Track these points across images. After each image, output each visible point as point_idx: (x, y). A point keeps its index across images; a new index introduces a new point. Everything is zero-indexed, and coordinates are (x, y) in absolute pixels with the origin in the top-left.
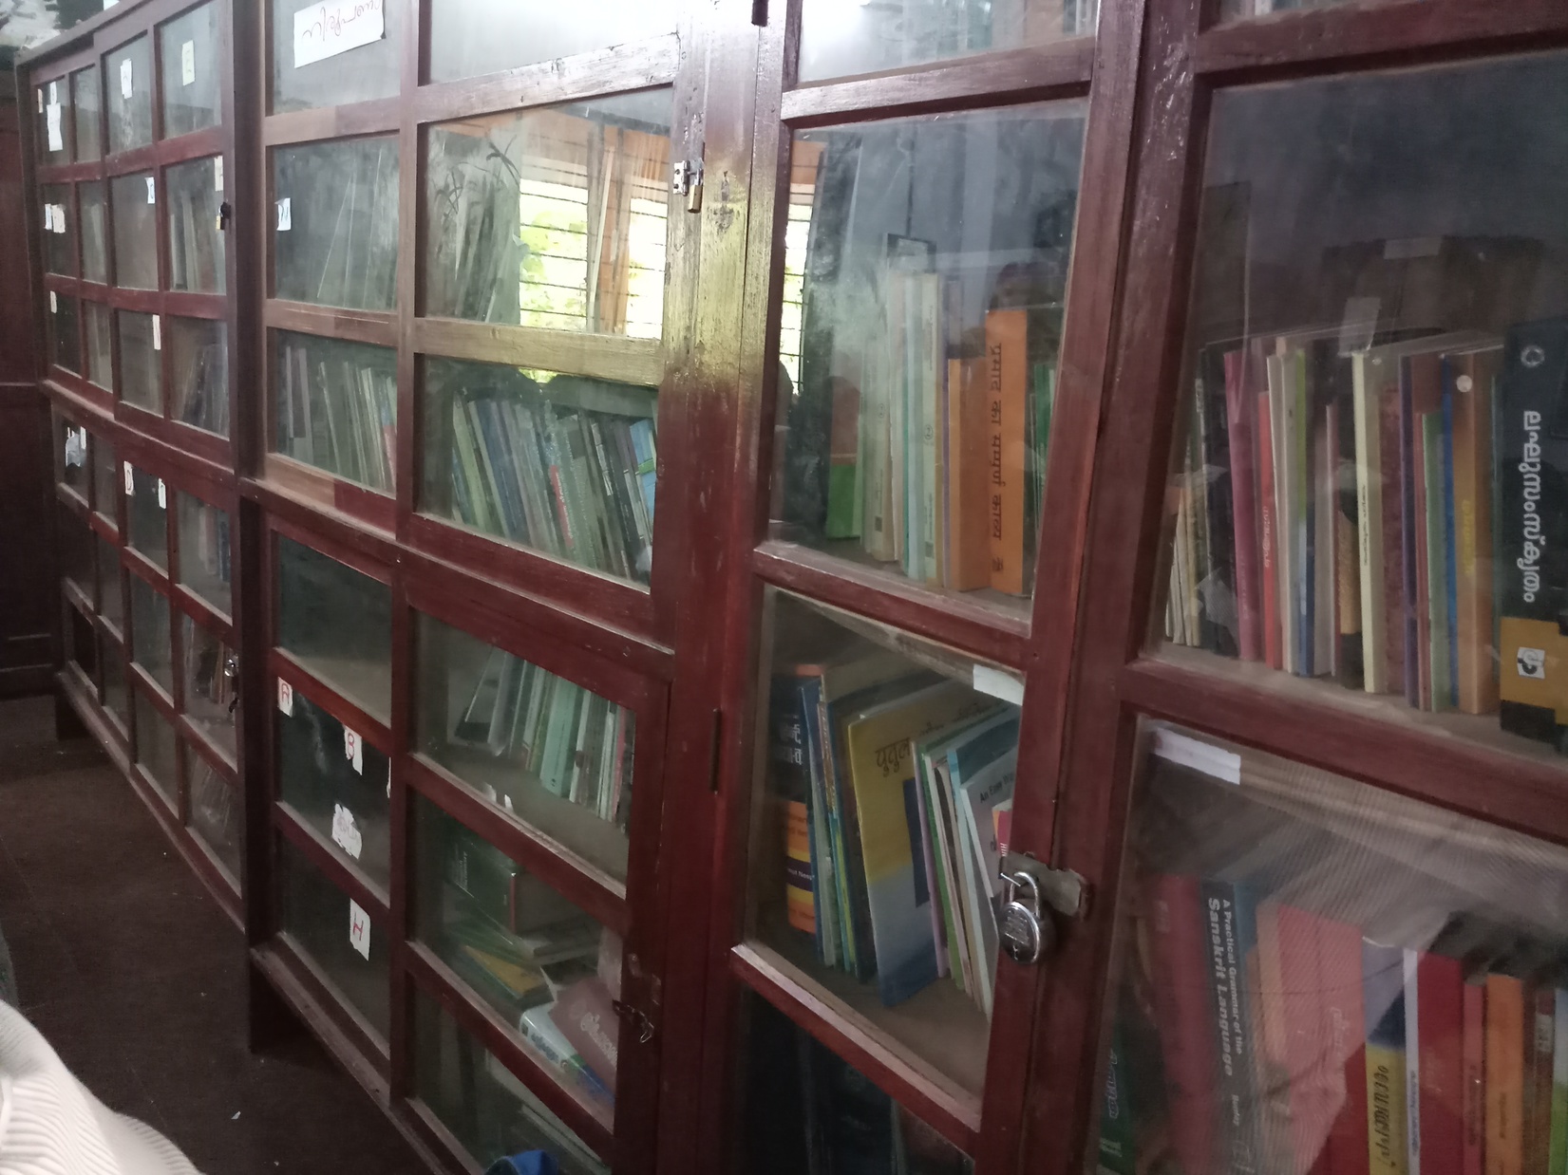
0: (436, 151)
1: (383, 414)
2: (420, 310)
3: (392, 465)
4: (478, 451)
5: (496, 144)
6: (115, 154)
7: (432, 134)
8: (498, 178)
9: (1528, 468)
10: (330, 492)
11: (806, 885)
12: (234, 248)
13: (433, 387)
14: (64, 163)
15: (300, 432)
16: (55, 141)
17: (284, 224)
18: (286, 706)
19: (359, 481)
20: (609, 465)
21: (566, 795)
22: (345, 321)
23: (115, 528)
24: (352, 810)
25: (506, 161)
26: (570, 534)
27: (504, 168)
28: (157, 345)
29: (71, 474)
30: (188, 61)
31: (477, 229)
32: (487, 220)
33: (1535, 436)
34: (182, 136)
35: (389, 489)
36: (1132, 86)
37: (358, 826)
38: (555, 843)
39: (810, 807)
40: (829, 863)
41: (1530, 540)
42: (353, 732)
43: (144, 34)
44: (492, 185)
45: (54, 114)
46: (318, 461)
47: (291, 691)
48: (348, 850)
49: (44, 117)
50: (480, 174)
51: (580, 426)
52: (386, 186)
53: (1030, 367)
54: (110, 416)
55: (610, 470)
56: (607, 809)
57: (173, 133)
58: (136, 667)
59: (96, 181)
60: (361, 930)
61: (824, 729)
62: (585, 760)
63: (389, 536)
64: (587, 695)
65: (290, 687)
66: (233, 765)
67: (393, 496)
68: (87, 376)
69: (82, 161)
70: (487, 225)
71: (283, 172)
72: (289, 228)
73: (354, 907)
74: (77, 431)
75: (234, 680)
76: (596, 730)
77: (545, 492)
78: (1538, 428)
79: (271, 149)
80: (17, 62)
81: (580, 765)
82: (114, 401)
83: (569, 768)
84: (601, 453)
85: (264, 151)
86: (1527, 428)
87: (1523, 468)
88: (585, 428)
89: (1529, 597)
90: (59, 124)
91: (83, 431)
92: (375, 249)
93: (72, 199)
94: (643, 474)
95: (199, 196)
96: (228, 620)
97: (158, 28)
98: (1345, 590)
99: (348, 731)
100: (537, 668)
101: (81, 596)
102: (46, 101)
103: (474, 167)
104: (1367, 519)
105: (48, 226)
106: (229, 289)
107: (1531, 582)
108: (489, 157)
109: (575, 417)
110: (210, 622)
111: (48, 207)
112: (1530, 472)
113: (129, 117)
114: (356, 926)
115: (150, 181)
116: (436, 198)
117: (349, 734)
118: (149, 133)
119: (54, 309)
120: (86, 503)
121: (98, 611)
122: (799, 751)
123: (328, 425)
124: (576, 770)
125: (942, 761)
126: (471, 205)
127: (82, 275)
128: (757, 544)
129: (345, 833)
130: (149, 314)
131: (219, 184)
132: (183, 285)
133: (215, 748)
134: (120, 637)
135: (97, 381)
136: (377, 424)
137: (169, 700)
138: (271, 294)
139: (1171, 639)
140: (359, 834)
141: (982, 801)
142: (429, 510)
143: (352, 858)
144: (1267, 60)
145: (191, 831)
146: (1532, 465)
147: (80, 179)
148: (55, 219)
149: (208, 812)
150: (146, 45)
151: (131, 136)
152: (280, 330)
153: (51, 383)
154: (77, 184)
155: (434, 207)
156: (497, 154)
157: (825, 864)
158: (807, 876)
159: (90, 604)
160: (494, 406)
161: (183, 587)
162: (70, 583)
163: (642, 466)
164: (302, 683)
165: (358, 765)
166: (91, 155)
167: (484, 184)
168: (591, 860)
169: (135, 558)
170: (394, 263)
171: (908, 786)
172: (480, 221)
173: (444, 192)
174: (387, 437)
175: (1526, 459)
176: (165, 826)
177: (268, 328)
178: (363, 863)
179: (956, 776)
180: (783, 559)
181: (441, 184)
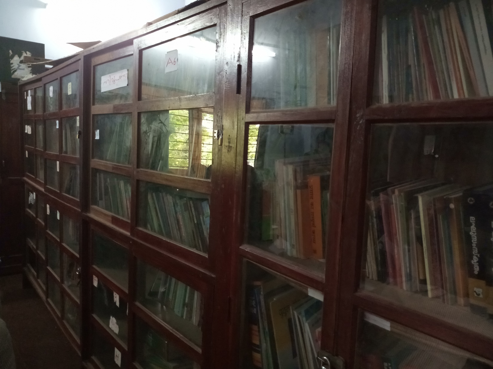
0: (143, 120)
1: (127, 195)
2: (138, 166)
3: (129, 210)
4: (155, 208)
5: (161, 120)
6: (47, 113)
7: (142, 116)
8: (162, 129)
9: (473, 234)
10: (110, 219)
11: (258, 352)
12: (82, 144)
13: (142, 189)
14: (32, 114)
15: (101, 199)
16: (29, 107)
17: (97, 137)
18: (96, 284)
19: (119, 215)
20: (195, 214)
21: (182, 316)
22: (115, 168)
23: (43, 223)
24: (116, 318)
25: (164, 125)
26: (184, 234)
27: (164, 127)
28: (58, 170)
29: (30, 206)
30: (70, 88)
31: (155, 144)
32: (159, 142)
33: (474, 224)
34: (67, 109)
35: (128, 219)
36: (347, 122)
37: (117, 323)
38: (179, 334)
39: (259, 328)
40: (265, 346)
41: (475, 255)
42: (116, 294)
43: (57, 79)
44: (160, 131)
45: (29, 99)
46: (107, 209)
47: (97, 279)
48: (115, 331)
49: (26, 100)
50: (157, 128)
51: (187, 202)
52: (128, 128)
53: (322, 193)
54: (43, 190)
55: (196, 215)
56: (195, 322)
57: (65, 108)
58: (49, 268)
59: (41, 120)
60: (118, 357)
61: (263, 303)
62: (188, 306)
63: (128, 234)
64: (188, 288)
65: (97, 278)
66: (78, 301)
67: (129, 221)
68: (36, 177)
69: (37, 114)
70: (158, 143)
71: (97, 122)
72: (99, 139)
73: (116, 350)
74: (33, 194)
75: (79, 275)
76: (191, 298)
77: (176, 221)
78: (474, 222)
79: (94, 115)
80: (19, 84)
81: (187, 307)
82: (44, 185)
83: (183, 308)
84: (193, 210)
85: (91, 116)
86: (471, 221)
87: (471, 233)
88: (188, 202)
89: (476, 272)
90: (31, 102)
91: (34, 193)
92: (125, 147)
93: (33, 124)
94: (206, 217)
95: (72, 127)
96: (78, 256)
97: (61, 78)
98: (420, 265)
99: (115, 293)
100: (173, 278)
101: (32, 244)
102: (27, 95)
103: (155, 125)
104: (426, 245)
105: (26, 132)
106: (80, 155)
107: (476, 268)
108: (159, 123)
109: (185, 199)
110: (72, 256)
111: (26, 126)
112: (473, 235)
113: (51, 102)
114: (116, 356)
115: (57, 122)
116: (143, 134)
117: (115, 294)
118: (57, 108)
119: (27, 156)
120: (34, 215)
121: (37, 248)
122: (255, 309)
123: (110, 197)
124: (186, 308)
125: (300, 313)
126: (154, 137)
127: (36, 147)
128: (241, 245)
129: (113, 325)
130: (56, 161)
131: (78, 124)
132: (66, 152)
133: (73, 296)
134: (44, 258)
135: (39, 179)
136: (125, 198)
137: (59, 279)
138: (93, 158)
139: (369, 278)
140: (118, 326)
141: (313, 327)
142: (140, 227)
143: (115, 334)
144: (386, 118)
145: (65, 322)
146: (474, 233)
147: (36, 119)
148: (28, 129)
149: (70, 316)
150: (57, 83)
151: (52, 108)
152: (96, 169)
153: (25, 178)
154: (35, 120)
155: (143, 136)
156: (162, 123)
157: (264, 345)
158: (259, 349)
159: (35, 247)
160: (161, 194)
161: (64, 244)
162: (29, 240)
163: (206, 215)
164: (101, 277)
165: (118, 304)
166: (40, 112)
167: (158, 131)
168: (190, 340)
169: (49, 234)
170: (130, 151)
171: (290, 321)
172: (156, 142)
173: (146, 132)
174: (128, 201)
175: (472, 231)
176: (56, 319)
177: (92, 168)
178: (120, 335)
179: (304, 319)
180: (249, 251)
181: (145, 130)
